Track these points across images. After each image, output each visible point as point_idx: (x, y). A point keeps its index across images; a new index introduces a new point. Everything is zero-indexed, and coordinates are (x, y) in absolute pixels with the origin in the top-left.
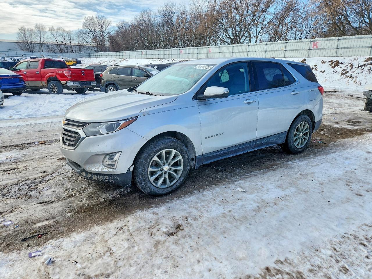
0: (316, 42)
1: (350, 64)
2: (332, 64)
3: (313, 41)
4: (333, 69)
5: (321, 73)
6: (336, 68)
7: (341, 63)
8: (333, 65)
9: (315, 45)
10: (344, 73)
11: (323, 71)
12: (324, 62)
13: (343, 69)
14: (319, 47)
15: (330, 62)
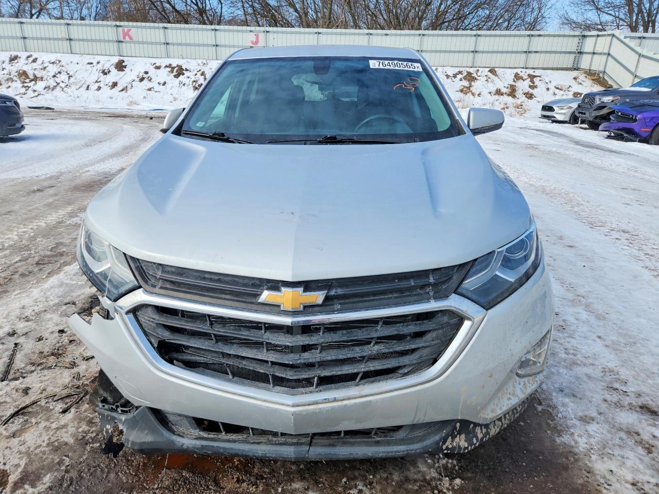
0: (126, 29)
1: (201, 72)
2: (172, 71)
3: (121, 26)
4: (177, 80)
5: (161, 87)
6: (181, 77)
7: (187, 70)
8: (175, 73)
9: (126, 34)
10: (197, 86)
11: (162, 82)
12: (158, 68)
13: (192, 80)
14: (135, 39)
15: (166, 66)
